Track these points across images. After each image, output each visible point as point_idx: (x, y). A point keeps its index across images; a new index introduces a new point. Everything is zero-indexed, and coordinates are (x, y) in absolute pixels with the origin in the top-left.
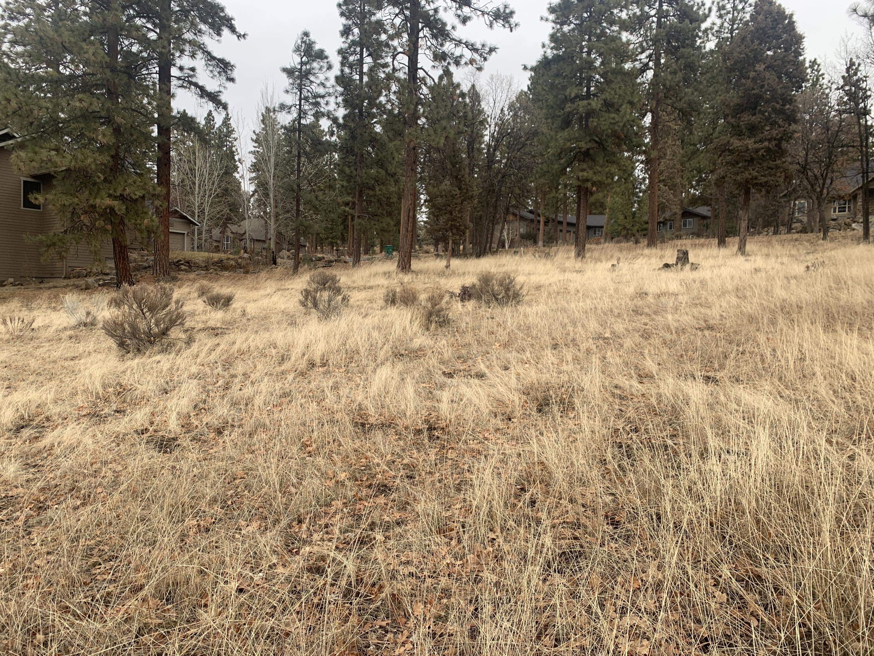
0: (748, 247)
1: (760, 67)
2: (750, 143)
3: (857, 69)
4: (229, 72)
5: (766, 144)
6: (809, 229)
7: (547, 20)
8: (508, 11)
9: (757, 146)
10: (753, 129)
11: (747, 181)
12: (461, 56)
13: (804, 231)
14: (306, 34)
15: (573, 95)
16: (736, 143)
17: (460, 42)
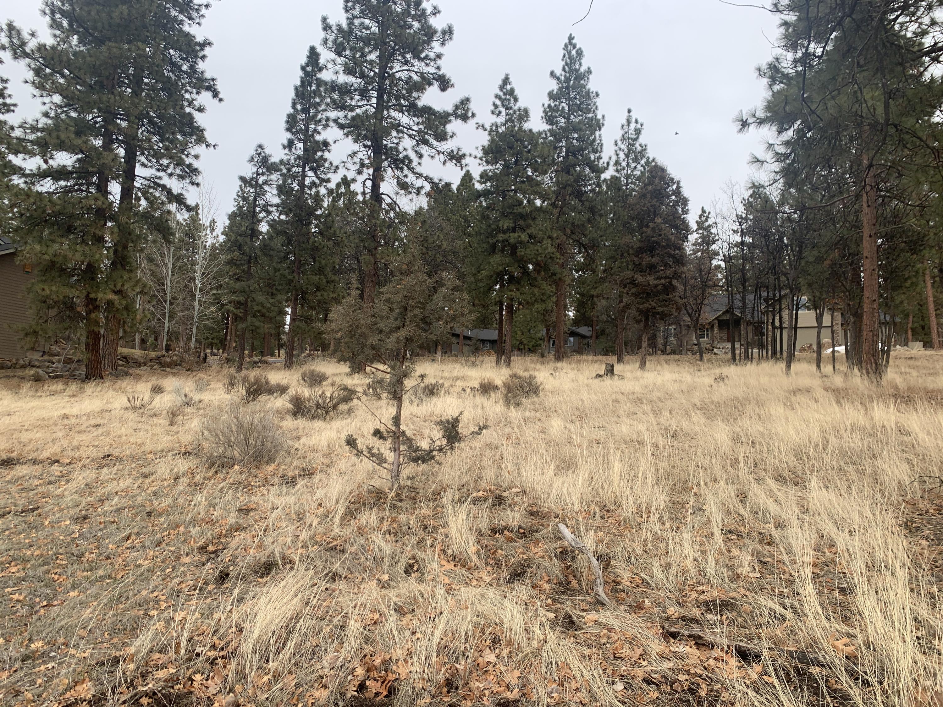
0: (648, 364)
1: (658, 220)
2: (651, 280)
3: (707, 217)
4: (194, 177)
5: (663, 281)
6: (678, 352)
7: (476, 157)
8: (460, 153)
9: (656, 282)
10: (652, 267)
11: (648, 310)
12: (422, 187)
13: (674, 352)
14: (261, 147)
15: (505, 227)
16: (640, 279)
17: (421, 175)
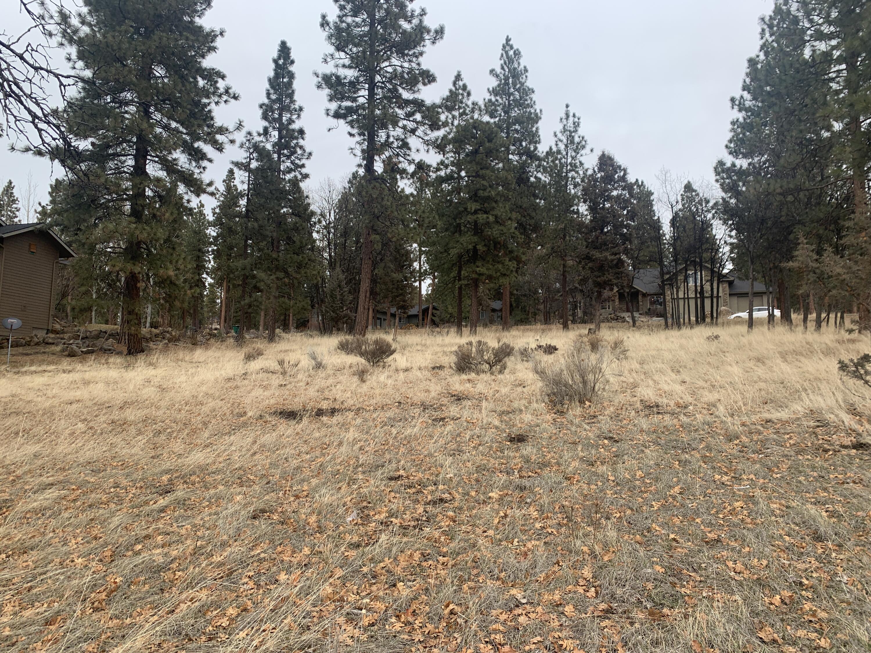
17: (412, 161)
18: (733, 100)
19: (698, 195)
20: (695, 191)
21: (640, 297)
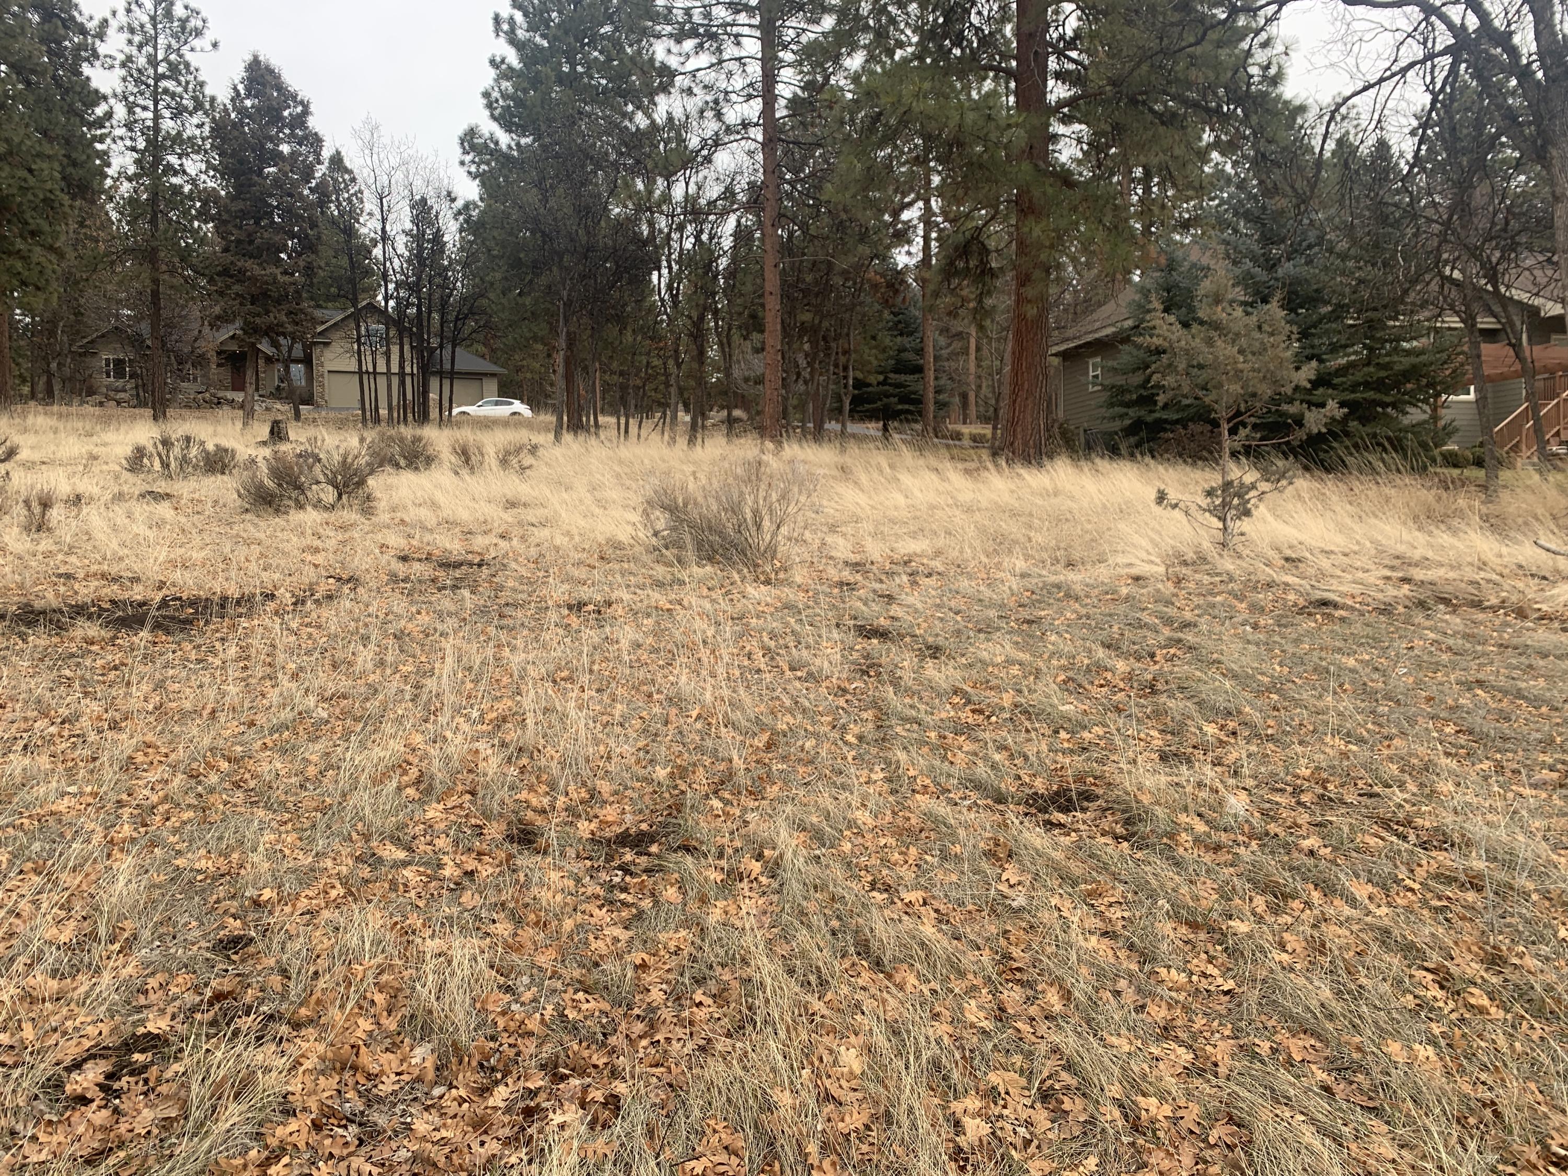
18: (497, 19)
19: (353, 180)
20: (350, 172)
21: (261, 362)
